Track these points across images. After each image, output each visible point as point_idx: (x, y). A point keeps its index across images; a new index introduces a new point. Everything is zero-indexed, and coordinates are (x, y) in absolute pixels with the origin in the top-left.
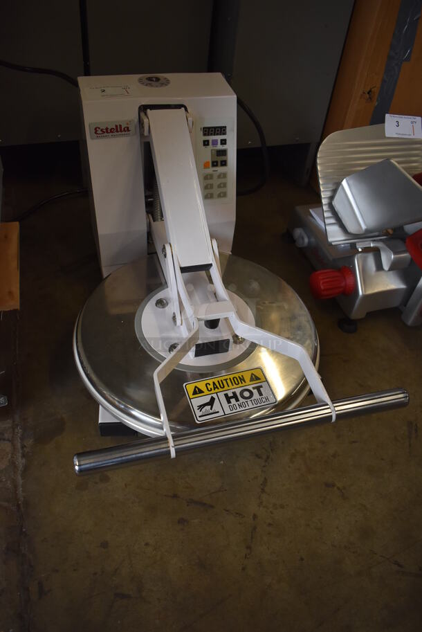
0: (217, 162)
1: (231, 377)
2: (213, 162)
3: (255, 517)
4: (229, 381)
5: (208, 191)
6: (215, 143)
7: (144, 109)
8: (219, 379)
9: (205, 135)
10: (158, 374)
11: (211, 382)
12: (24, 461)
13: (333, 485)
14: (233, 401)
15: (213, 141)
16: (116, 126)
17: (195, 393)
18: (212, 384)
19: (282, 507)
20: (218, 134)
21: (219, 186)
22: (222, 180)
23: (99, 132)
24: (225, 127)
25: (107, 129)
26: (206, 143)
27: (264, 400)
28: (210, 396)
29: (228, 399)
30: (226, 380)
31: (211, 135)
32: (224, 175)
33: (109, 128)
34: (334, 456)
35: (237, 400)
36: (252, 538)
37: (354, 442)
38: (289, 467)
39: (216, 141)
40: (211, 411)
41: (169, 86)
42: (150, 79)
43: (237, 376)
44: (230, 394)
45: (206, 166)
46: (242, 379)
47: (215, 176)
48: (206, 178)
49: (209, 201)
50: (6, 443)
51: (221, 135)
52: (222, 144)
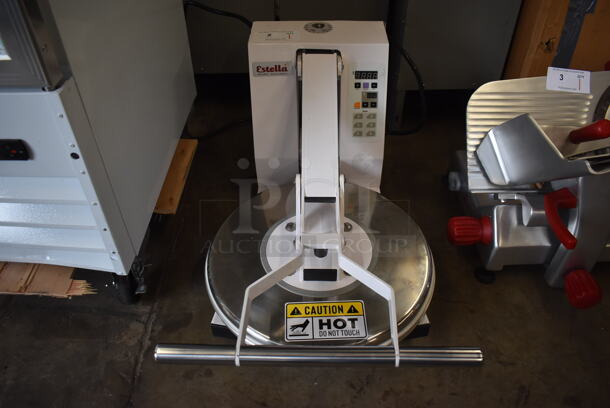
0: (367, 103)
1: (331, 305)
2: (363, 103)
4: (328, 308)
5: (356, 129)
6: (366, 85)
7: (300, 52)
8: (320, 305)
9: (356, 78)
10: (251, 290)
11: (311, 306)
12: (149, 343)
14: (325, 327)
15: (364, 84)
16: (276, 66)
17: (293, 313)
18: (311, 308)
20: (369, 78)
22: (372, 121)
23: (261, 70)
24: (377, 72)
25: (267, 68)
26: (357, 86)
27: (355, 332)
29: (321, 324)
30: (325, 307)
31: (363, 78)
32: (374, 116)
33: (270, 67)
34: (429, 403)
35: (329, 328)
38: (380, 403)
39: (367, 84)
41: (331, 32)
42: (316, 26)
43: (337, 305)
44: (325, 321)
45: (357, 106)
46: (341, 309)
47: (365, 117)
48: (356, 117)
49: (358, 138)
50: (141, 324)
51: (372, 79)
52: (372, 87)
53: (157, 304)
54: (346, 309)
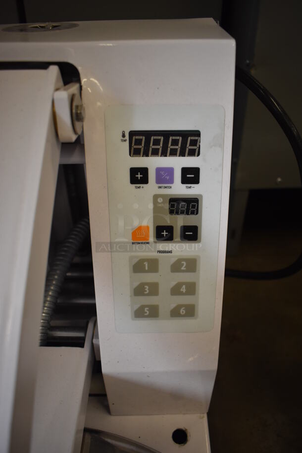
0: (170, 229)
2: (158, 230)
5: (145, 300)
6: (165, 176)
9: (134, 152)
15: (159, 170)
20: (173, 153)
22: (185, 277)
24: (197, 134)
26: (139, 176)
31: (155, 153)
32: (192, 265)
39: (170, 171)
45: (138, 237)
48: (138, 267)
49: (145, 323)
51: (182, 154)
52: (185, 180)
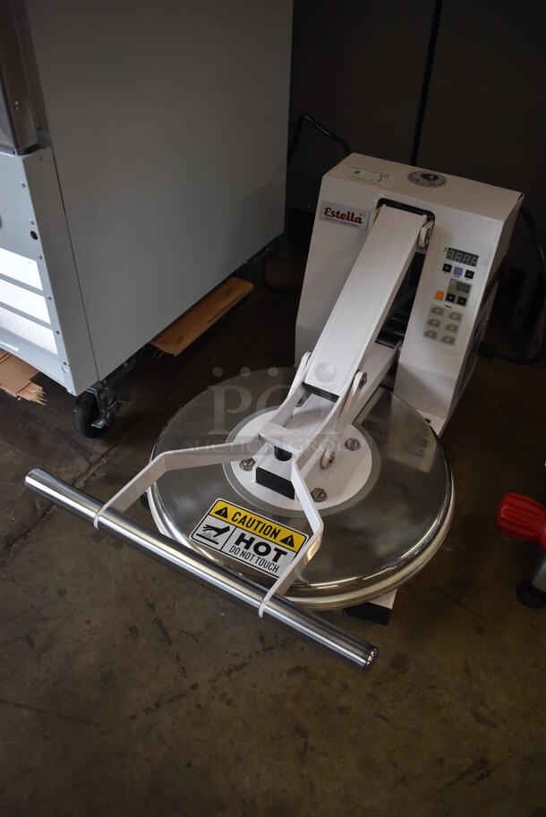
0: (454, 296)
1: (268, 523)
2: (449, 295)
3: (195, 686)
4: (261, 525)
5: (431, 328)
6: (458, 271)
7: (382, 202)
8: (254, 517)
10: (165, 455)
11: (244, 513)
13: (304, 735)
14: (243, 545)
15: (456, 268)
16: (349, 213)
17: (218, 513)
18: (243, 516)
19: (229, 703)
20: (465, 262)
21: (448, 328)
22: (455, 322)
23: (329, 213)
24: (477, 257)
25: (338, 213)
26: (447, 268)
27: (272, 567)
28: (227, 525)
29: (241, 538)
30: (259, 522)
31: (457, 260)
32: (459, 317)
33: (341, 212)
34: (341, 710)
35: (247, 547)
36: (171, 700)
37: (383, 718)
38: (280, 676)
39: (461, 270)
40: (212, 538)
41: (444, 187)
43: (274, 526)
44: (247, 537)
45: (439, 296)
46: (275, 534)
47: (446, 313)
48: (434, 310)
49: (429, 341)
50: (87, 463)
51: (469, 264)
52: (466, 276)
53: (115, 449)
54: (281, 536)
